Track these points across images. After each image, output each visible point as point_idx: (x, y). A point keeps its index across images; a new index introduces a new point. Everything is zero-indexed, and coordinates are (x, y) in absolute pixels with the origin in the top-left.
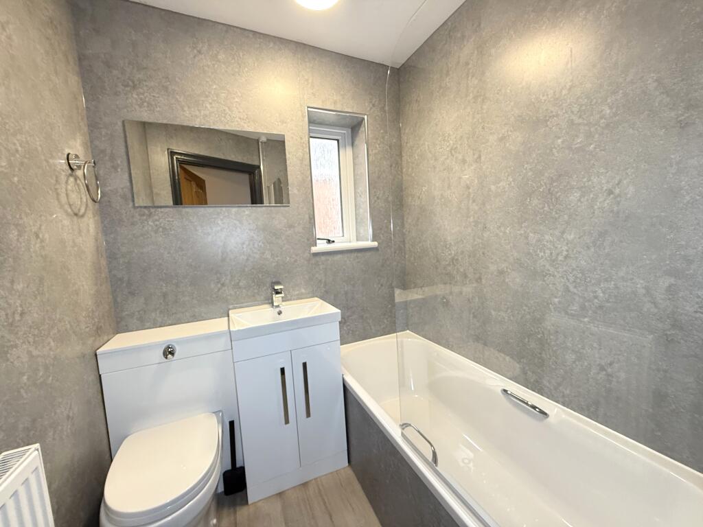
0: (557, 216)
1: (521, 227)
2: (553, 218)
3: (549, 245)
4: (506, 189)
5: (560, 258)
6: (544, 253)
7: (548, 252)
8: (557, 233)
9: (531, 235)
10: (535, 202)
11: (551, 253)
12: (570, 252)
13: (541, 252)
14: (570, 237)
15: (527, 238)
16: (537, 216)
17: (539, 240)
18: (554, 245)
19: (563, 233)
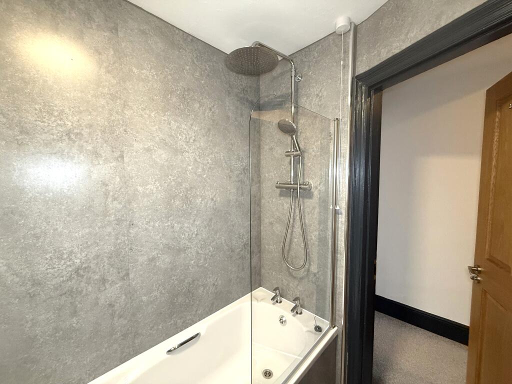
0: (191, 211)
1: (168, 221)
2: (188, 213)
3: (187, 230)
4: (154, 192)
5: (194, 236)
6: (185, 235)
7: (187, 234)
8: (191, 221)
9: (176, 225)
10: (177, 203)
11: (189, 234)
12: (198, 231)
13: (182, 235)
14: (197, 223)
15: (173, 227)
16: (179, 211)
17: (181, 228)
18: (190, 230)
19: (194, 221)
